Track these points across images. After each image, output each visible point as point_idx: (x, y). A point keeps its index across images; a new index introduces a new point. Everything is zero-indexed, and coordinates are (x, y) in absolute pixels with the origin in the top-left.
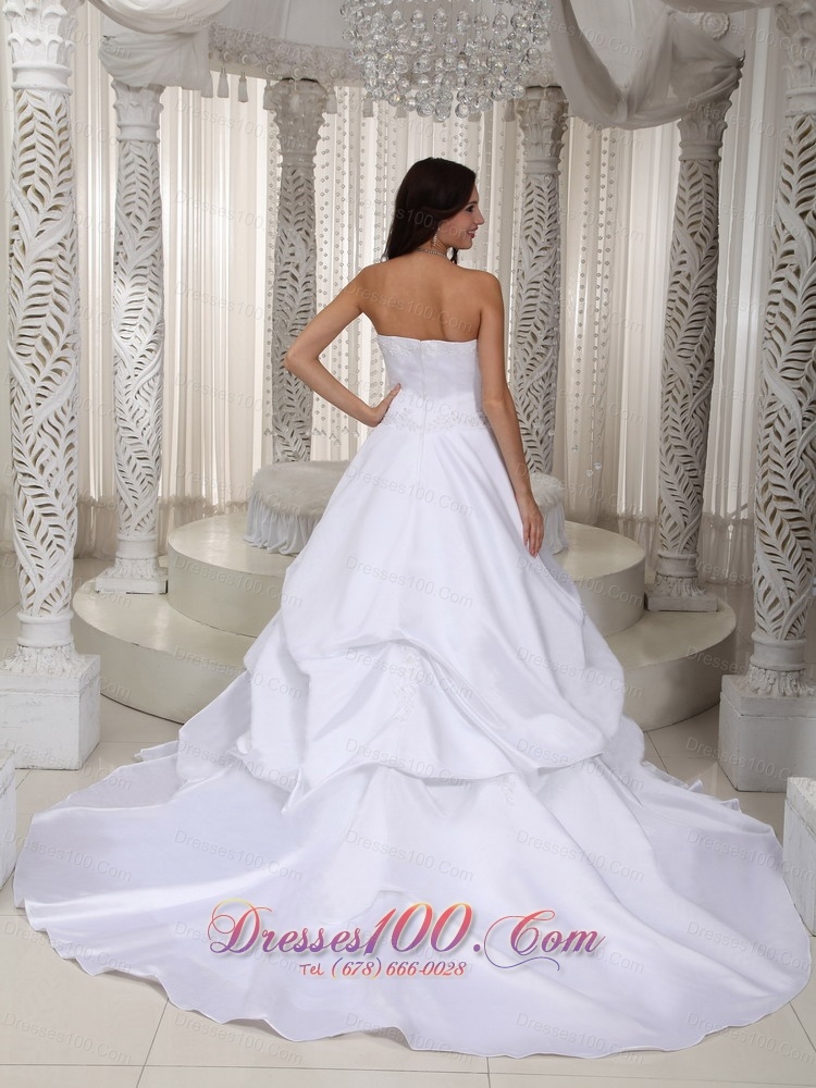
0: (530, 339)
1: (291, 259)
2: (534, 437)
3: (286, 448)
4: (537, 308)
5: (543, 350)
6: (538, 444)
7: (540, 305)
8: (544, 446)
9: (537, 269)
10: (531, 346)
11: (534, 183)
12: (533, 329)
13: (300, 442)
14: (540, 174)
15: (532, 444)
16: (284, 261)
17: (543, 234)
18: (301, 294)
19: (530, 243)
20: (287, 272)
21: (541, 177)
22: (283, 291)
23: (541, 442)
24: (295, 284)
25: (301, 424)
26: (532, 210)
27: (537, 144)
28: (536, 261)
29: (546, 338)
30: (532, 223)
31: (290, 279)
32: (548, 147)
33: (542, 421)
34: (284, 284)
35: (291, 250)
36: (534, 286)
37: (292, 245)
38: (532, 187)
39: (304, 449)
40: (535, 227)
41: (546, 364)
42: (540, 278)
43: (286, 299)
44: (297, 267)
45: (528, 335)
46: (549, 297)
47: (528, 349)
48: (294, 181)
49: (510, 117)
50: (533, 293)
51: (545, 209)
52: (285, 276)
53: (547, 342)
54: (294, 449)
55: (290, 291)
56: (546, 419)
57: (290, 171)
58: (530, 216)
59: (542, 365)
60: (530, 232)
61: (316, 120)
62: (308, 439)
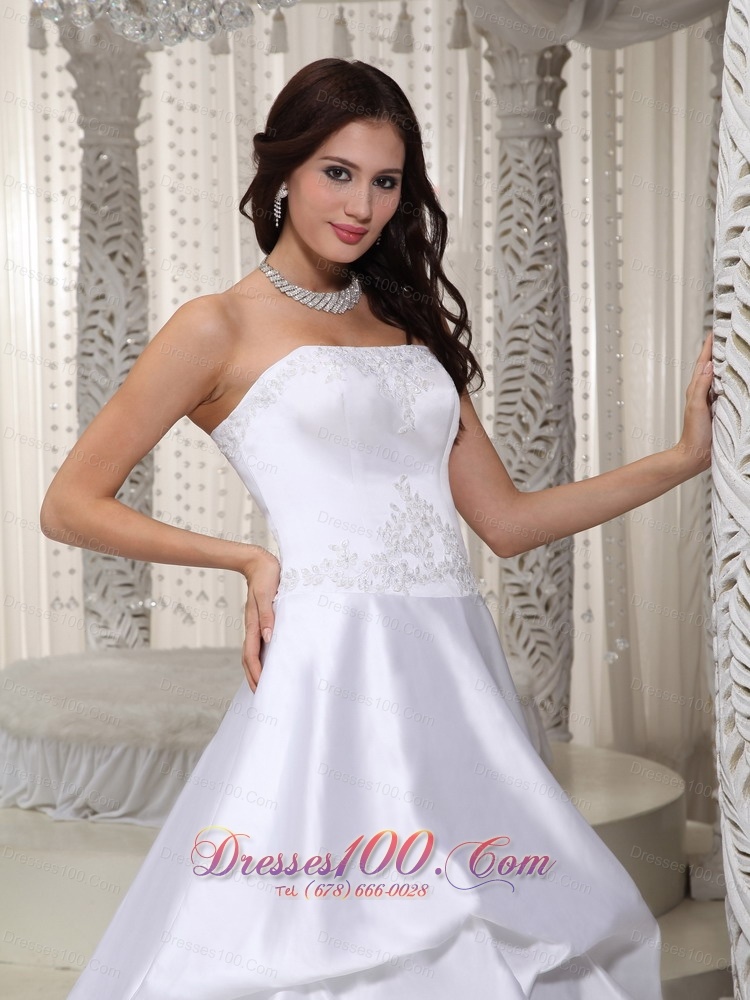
0: (517, 427)
1: (99, 305)
2: (533, 599)
3: (104, 633)
4: (526, 373)
5: (540, 446)
6: (541, 611)
7: (531, 367)
8: (552, 613)
9: (522, 305)
10: (518, 438)
11: (513, 155)
12: (520, 408)
13: (128, 621)
14: (521, 138)
15: (530, 612)
16: (90, 307)
17: (531, 242)
18: (120, 365)
19: (510, 259)
20: (94, 327)
21: (525, 143)
22: (88, 360)
23: (547, 608)
24: (107, 347)
25: (128, 590)
26: (509, 203)
27: (512, 86)
28: (521, 291)
29: (545, 423)
30: (511, 224)
31: (99, 341)
32: (533, 90)
33: (546, 570)
34: (90, 348)
35: (98, 291)
36: (519, 333)
37: (100, 281)
38: (510, 161)
39: (136, 633)
40: (516, 230)
41: (547, 470)
42: (530, 320)
43: (95, 374)
44: (111, 319)
45: (513, 420)
46: (546, 352)
47: (515, 444)
48: (101, 171)
49: (461, 40)
50: (516, 346)
51: (533, 200)
52: (93, 334)
53: (549, 431)
54: (118, 632)
55: (98, 358)
56: (553, 566)
57: (93, 153)
58: (508, 211)
59: (541, 470)
60: (509, 240)
61: (135, 62)
62: (143, 615)
